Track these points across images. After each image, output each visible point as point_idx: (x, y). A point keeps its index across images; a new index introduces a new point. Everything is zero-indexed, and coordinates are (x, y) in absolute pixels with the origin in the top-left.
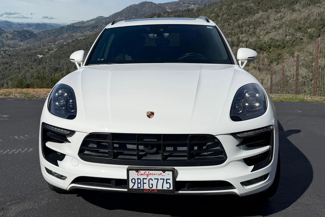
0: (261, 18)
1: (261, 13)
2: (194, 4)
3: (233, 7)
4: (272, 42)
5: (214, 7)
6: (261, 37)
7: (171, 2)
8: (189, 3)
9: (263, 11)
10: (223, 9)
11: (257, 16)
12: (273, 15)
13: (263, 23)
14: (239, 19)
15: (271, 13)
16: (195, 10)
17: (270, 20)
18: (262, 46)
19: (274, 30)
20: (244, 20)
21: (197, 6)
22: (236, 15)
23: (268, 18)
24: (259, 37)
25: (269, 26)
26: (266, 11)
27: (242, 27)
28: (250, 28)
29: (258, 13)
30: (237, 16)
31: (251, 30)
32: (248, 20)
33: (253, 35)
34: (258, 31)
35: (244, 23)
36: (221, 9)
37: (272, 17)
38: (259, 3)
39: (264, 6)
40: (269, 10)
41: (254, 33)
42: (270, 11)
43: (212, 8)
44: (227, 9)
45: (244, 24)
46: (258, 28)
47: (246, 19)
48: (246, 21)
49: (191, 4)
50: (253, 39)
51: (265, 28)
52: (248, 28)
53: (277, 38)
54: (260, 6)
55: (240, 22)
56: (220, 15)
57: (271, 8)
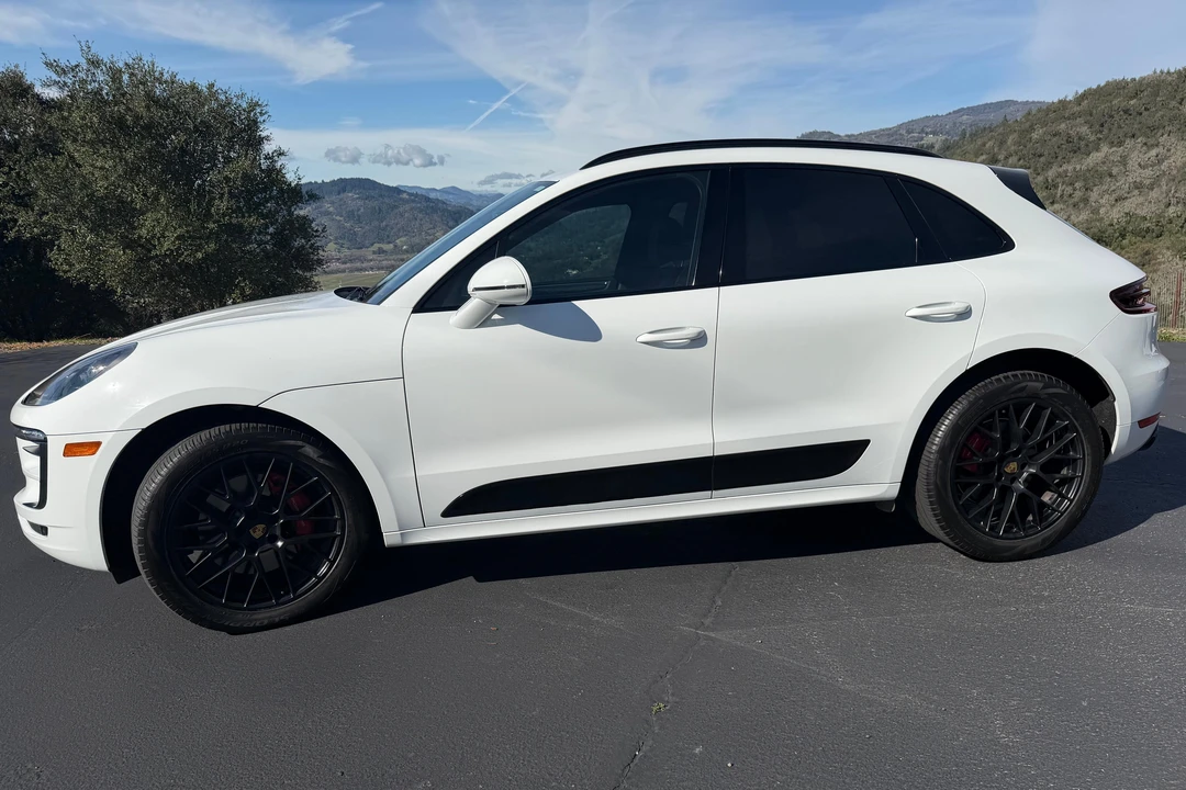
0: (1104, 163)
1: (1105, 149)
2: (934, 133)
3: (1035, 136)
4: (1128, 223)
5: (985, 139)
6: (1102, 211)
7: (878, 129)
8: (922, 131)
9: (1112, 144)
10: (1009, 142)
11: (1096, 157)
12: (1136, 152)
13: (1111, 175)
14: (1048, 165)
15: (1133, 149)
16: (937, 147)
17: (1129, 167)
18: (1104, 232)
19: (1136, 192)
20: (1061, 170)
21: (942, 137)
22: (1040, 156)
23: (1124, 161)
24: (1095, 211)
25: (1123, 184)
26: (1120, 144)
27: (1056, 186)
28: (1075, 189)
29: (1098, 150)
30: (1042, 159)
31: (1078, 194)
32: (1070, 168)
33: (1082, 205)
34: (1094, 195)
35: (1059, 175)
36: (1002, 143)
37: (1135, 159)
38: (1102, 125)
39: (1114, 131)
40: (1128, 141)
41: (1086, 200)
42: (1129, 143)
43: (979, 142)
44: (1019, 144)
45: (1058, 180)
46: (1095, 189)
47: (1065, 167)
48: (1066, 171)
49: (927, 134)
50: (1081, 217)
51: (1113, 188)
52: (1069, 190)
53: (1142, 212)
54: (1106, 131)
55: (1051, 174)
56: (1001, 157)
57: (1133, 136)
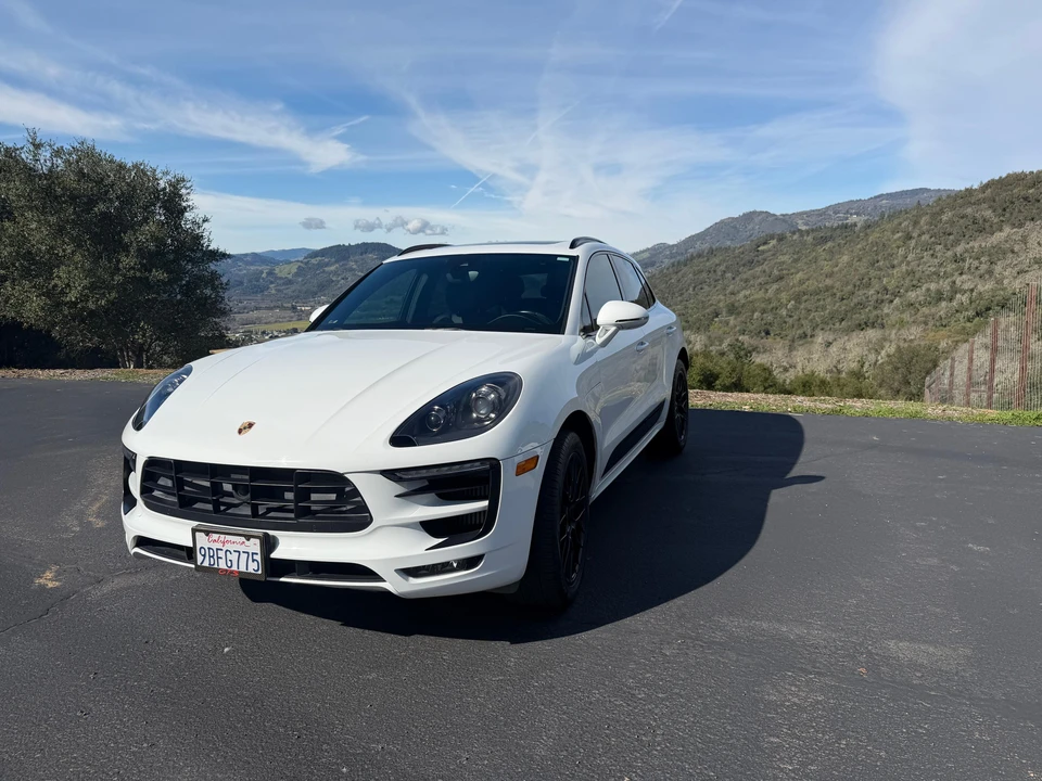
0: (1006, 241)
1: (1007, 230)
2: (858, 214)
3: (944, 218)
5: (901, 220)
6: (1005, 282)
7: (808, 209)
8: (847, 212)
9: (1013, 226)
10: (922, 222)
11: (999, 236)
12: (1035, 233)
13: (1013, 252)
14: (957, 242)
15: (1033, 230)
16: (859, 225)
17: (1029, 245)
18: (1007, 300)
19: (1036, 266)
20: (967, 246)
21: (864, 218)
22: (949, 234)
23: (1024, 240)
24: (999, 282)
25: (1024, 259)
26: (1021, 225)
27: (964, 260)
28: (981, 263)
29: (1001, 230)
30: (951, 237)
31: (984, 267)
32: (976, 245)
33: (987, 276)
34: (998, 268)
35: (966, 251)
36: (916, 223)
37: (1034, 238)
38: (1004, 210)
39: (1015, 214)
40: (1027, 223)
41: (990, 272)
42: (1029, 225)
43: (896, 222)
44: (931, 224)
45: (966, 255)
46: (999, 263)
47: (971, 244)
48: (973, 248)
49: (851, 214)
50: (987, 287)
51: (1015, 262)
52: (976, 263)
54: (1007, 215)
55: (959, 249)
56: (915, 235)
57: (1033, 219)
